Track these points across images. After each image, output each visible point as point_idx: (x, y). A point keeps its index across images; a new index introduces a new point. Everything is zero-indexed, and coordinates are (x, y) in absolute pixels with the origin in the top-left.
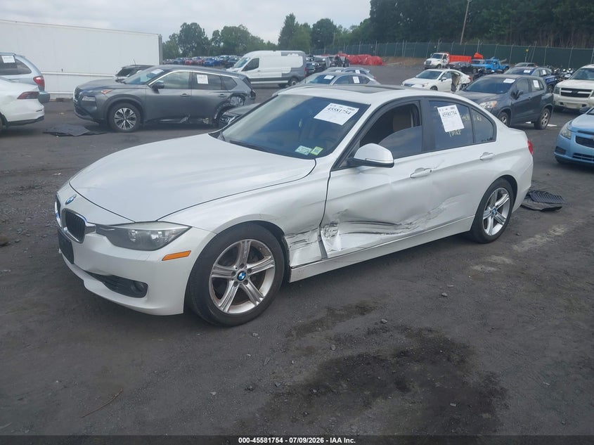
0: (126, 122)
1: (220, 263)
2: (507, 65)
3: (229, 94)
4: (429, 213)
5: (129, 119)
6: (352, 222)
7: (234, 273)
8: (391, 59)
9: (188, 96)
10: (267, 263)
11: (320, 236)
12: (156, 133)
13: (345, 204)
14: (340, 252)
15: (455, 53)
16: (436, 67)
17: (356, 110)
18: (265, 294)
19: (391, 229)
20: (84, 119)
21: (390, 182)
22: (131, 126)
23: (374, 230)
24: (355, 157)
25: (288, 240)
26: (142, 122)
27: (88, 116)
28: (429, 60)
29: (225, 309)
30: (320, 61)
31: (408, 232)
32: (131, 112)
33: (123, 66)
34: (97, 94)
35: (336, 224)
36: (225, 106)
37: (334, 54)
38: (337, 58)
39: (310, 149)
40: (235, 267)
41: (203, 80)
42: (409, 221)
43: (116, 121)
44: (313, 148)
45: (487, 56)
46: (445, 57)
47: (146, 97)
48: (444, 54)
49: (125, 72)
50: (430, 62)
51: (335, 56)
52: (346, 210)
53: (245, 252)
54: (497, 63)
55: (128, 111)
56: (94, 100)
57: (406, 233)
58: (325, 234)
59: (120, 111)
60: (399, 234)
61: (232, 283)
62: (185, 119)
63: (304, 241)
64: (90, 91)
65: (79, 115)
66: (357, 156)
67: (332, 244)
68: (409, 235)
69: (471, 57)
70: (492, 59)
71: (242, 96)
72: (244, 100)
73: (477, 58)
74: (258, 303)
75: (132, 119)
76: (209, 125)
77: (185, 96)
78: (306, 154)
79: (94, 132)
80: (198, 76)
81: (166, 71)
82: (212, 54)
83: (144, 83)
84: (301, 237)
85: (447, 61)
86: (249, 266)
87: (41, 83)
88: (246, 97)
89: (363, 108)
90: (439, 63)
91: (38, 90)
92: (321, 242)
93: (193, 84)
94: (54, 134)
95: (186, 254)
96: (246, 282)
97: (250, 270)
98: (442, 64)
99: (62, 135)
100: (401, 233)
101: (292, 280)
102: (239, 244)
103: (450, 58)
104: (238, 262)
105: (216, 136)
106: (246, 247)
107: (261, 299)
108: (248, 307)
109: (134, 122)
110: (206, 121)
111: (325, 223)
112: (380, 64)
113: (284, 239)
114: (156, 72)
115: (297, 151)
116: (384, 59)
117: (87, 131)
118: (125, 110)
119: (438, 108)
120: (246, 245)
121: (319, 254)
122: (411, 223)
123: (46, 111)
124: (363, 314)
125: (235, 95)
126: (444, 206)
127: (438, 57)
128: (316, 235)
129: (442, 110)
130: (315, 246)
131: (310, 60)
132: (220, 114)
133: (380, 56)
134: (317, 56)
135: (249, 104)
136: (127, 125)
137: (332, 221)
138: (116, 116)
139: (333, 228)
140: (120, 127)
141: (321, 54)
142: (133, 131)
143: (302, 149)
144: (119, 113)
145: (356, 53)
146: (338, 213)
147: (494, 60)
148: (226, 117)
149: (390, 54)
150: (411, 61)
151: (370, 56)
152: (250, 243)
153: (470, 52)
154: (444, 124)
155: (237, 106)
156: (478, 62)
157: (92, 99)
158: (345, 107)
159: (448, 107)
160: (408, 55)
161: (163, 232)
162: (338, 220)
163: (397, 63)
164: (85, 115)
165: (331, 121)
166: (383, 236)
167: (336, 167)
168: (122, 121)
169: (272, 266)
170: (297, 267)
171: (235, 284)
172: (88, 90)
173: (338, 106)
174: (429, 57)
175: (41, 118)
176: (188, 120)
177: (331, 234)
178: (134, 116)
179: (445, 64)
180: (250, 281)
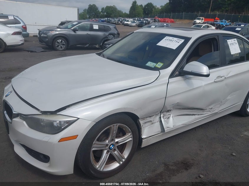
0: (61, 46)
1: (98, 140)
2: (230, 23)
3: (108, 34)
4: (221, 102)
5: (62, 45)
6: (180, 109)
7: (107, 145)
8: (178, 20)
9: (89, 35)
10: (128, 138)
11: (160, 118)
12: (74, 51)
13: (177, 99)
14: (172, 128)
15: (207, 17)
16: (199, 23)
17: (183, 41)
18: (126, 157)
19: (201, 112)
20: (42, 44)
21: (203, 85)
22: (63, 48)
23: (192, 113)
24: (184, 69)
25: (141, 122)
26: (68, 46)
27: (44, 43)
28: (195, 20)
29: (100, 169)
30: (147, 20)
31: (209, 113)
32: (63, 42)
33: (62, 21)
34: (48, 33)
35: (170, 110)
36: (106, 39)
37: (153, 18)
38: (155, 19)
39: (155, 64)
40: (107, 141)
41: (96, 27)
42: (210, 107)
43: (56, 45)
44: (157, 63)
45: (221, 19)
46: (202, 19)
47: (70, 35)
48: (202, 18)
49: (62, 24)
50: (196, 21)
51: (154, 18)
52: (178, 103)
53: (114, 132)
54: (225, 22)
55: (62, 41)
56: (46, 36)
57: (209, 114)
58: (163, 117)
59: (58, 41)
60: (205, 115)
61: (105, 152)
62: (88, 45)
63: (151, 121)
64: (45, 32)
65: (40, 43)
66: (185, 69)
67: (168, 123)
68: (210, 115)
69: (214, 19)
70: (223, 20)
71: (113, 35)
72: (114, 37)
73: (217, 20)
74: (121, 163)
75: (63, 45)
76: (98, 48)
77: (88, 35)
78: (153, 67)
79: (46, 50)
80: (94, 25)
81: (79, 23)
82: (101, 18)
83: (69, 29)
84: (149, 119)
85: (203, 21)
86: (117, 140)
87: (25, 28)
88: (115, 35)
89: (187, 39)
90: (200, 22)
91: (21, 31)
92: (161, 121)
93: (91, 29)
94: (28, 51)
95: (75, 137)
96: (115, 150)
97: (117, 142)
98: (201, 22)
99: (32, 52)
100: (206, 114)
101: (143, 146)
102: (111, 127)
103: (205, 20)
104: (110, 138)
105: (99, 54)
106: (115, 129)
107: (124, 160)
108: (115, 165)
109: (64, 46)
110: (97, 46)
111: (164, 110)
112: (173, 22)
113: (139, 121)
114: (75, 23)
115: (147, 65)
116: (175, 20)
117: (43, 50)
118: (60, 40)
119: (227, 40)
120: (115, 127)
121: (159, 129)
122: (212, 108)
123: (25, 41)
124: (187, 169)
125: (110, 34)
126: (229, 98)
127: (199, 19)
128: (158, 117)
129: (230, 42)
130: (158, 124)
131: (143, 20)
132: (103, 43)
133: (173, 19)
134: (146, 19)
135: (117, 38)
136: (61, 47)
137: (168, 109)
138: (56, 43)
139: (168, 113)
140: (58, 48)
141: (148, 17)
142: (64, 50)
143: (150, 64)
144: (57, 42)
145: (162, 17)
146: (173, 105)
147: (225, 21)
148: (106, 44)
149: (177, 18)
150: (187, 21)
151: (169, 19)
152: (118, 126)
153: (214, 17)
154: (231, 50)
155: (112, 39)
156: (217, 22)
157: (45, 36)
158: (176, 39)
159: (233, 40)
160: (186, 18)
161: (60, 122)
162: (172, 109)
163: (181, 22)
164: (42, 42)
165: (167, 47)
166: (196, 116)
167: (172, 75)
168: (59, 46)
169: (131, 139)
170: (146, 138)
171: (108, 152)
172: (44, 31)
173: (171, 38)
174: (195, 19)
175: (22, 44)
176: (89, 46)
177: (167, 117)
178: (64, 43)
179: (202, 22)
180: (117, 149)
